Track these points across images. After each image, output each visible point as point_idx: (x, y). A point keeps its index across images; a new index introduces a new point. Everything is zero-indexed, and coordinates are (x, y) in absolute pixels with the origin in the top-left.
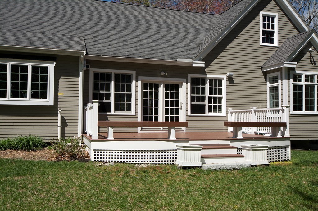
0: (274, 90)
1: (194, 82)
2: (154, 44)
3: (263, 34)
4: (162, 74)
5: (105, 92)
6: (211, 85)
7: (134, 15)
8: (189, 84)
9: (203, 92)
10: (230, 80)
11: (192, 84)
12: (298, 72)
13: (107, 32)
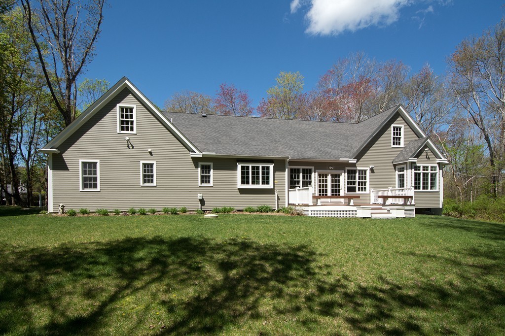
0: (401, 177)
1: (349, 172)
2: (322, 149)
3: (394, 140)
4: (330, 168)
5: (296, 180)
6: (359, 174)
7: (303, 128)
8: (346, 174)
9: (355, 179)
10: (372, 170)
11: (348, 174)
12: (418, 165)
13: (292, 142)
